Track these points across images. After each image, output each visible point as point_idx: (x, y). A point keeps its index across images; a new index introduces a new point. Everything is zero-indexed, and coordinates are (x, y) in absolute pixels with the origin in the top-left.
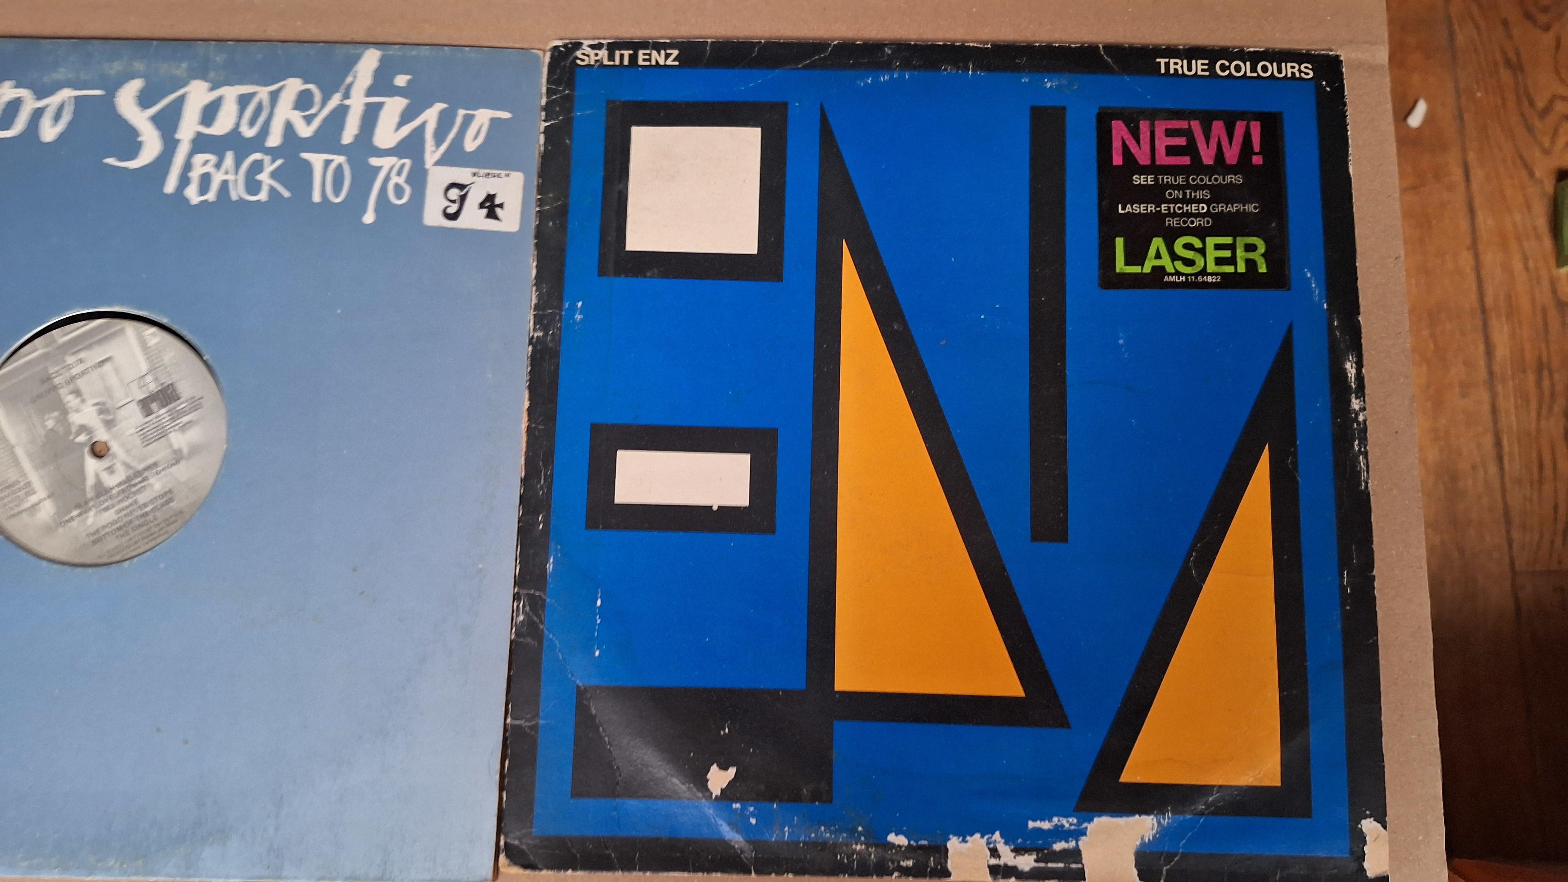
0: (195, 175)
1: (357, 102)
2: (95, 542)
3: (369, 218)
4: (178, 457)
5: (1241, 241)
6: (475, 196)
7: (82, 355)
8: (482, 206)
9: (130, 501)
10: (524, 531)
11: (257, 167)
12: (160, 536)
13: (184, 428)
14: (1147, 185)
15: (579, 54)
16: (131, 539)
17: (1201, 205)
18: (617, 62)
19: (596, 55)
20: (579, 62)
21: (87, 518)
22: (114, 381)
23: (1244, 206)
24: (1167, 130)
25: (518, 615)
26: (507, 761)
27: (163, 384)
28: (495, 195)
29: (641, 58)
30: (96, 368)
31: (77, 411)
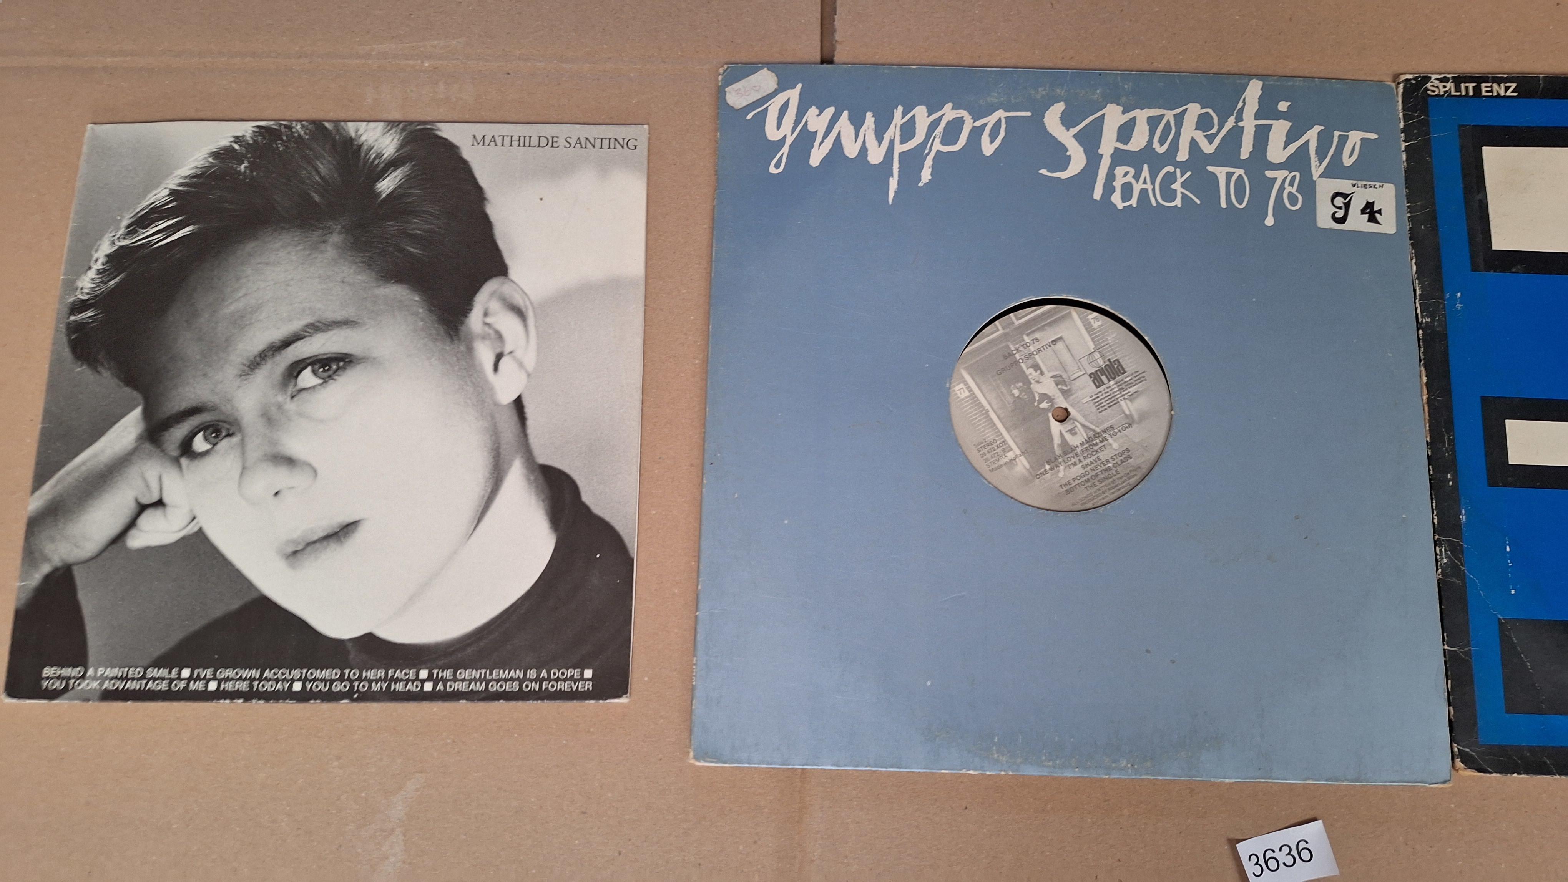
0: (1118, 184)
1: (1249, 124)
2: (1068, 492)
3: (1269, 221)
4: (1130, 422)
6: (1357, 205)
7: (1037, 335)
8: (1363, 212)
9: (1094, 457)
10: (1436, 486)
11: (1170, 178)
12: (1123, 487)
13: (1132, 397)
15: (1429, 85)
16: (1099, 490)
18: (1464, 93)
19: (1445, 87)
20: (1429, 92)
21: (1059, 471)
22: (1066, 357)
25: (1442, 558)
26: (1449, 682)
27: (1109, 360)
28: (1373, 203)
29: (1484, 89)
30: (1050, 346)
31: (1038, 382)
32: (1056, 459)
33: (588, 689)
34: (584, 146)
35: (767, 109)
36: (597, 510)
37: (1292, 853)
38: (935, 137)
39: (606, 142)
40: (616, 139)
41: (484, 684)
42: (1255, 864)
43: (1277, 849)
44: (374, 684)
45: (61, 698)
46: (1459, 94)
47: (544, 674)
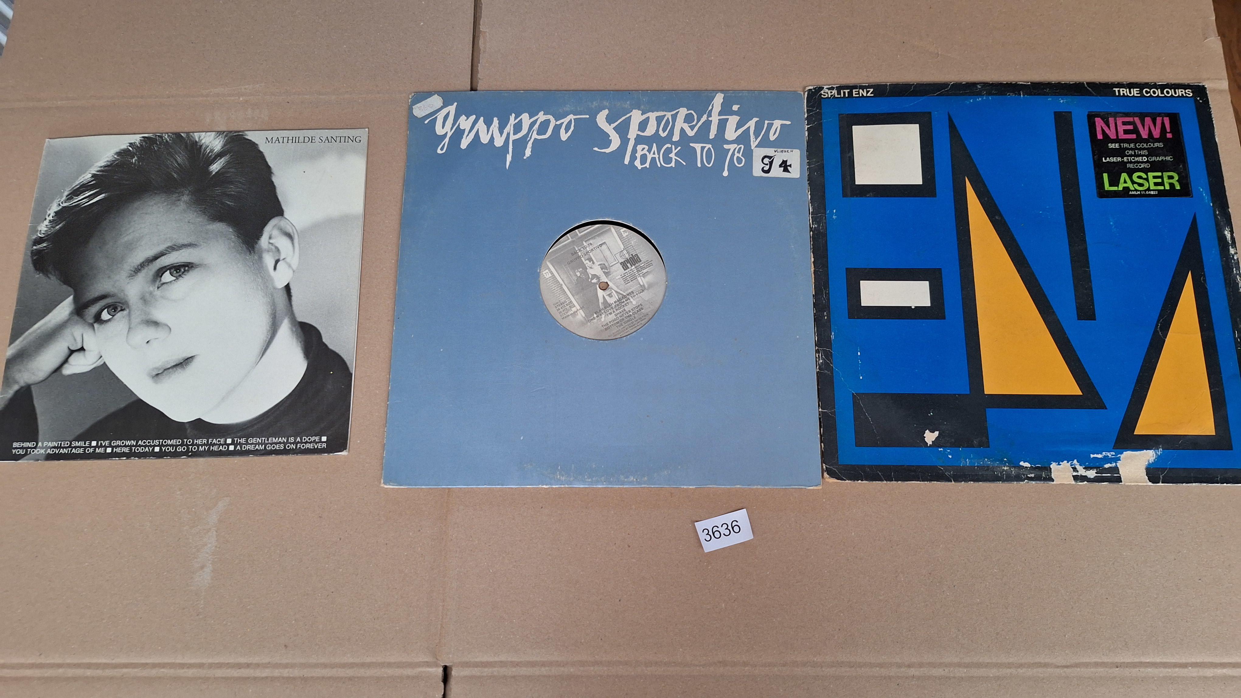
0: (638, 155)
1: (715, 119)
2: (606, 329)
3: (726, 173)
4: (643, 289)
5: (1166, 175)
6: (777, 162)
7: (591, 242)
8: (780, 166)
9: (622, 309)
10: (818, 320)
11: (669, 150)
12: (638, 326)
13: (644, 276)
14: (1116, 148)
15: (822, 92)
16: (624, 327)
17: (1144, 158)
18: (842, 96)
19: (831, 92)
20: (822, 96)
21: (602, 317)
22: (607, 253)
23: (1165, 157)
24: (1123, 122)
25: (819, 360)
26: (822, 429)
27: (632, 255)
28: (787, 161)
29: (854, 93)
30: (598, 248)
31: (591, 268)
32: (600, 311)
33: (324, 447)
34: (330, 141)
35: (436, 117)
36: (331, 347)
37: (728, 528)
38: (533, 131)
39: (343, 139)
40: (349, 137)
41: (263, 446)
42: (707, 534)
43: (720, 526)
44: (200, 447)
45: (22, 459)
46: (840, 96)
47: (298, 439)
